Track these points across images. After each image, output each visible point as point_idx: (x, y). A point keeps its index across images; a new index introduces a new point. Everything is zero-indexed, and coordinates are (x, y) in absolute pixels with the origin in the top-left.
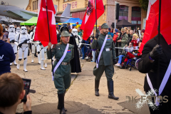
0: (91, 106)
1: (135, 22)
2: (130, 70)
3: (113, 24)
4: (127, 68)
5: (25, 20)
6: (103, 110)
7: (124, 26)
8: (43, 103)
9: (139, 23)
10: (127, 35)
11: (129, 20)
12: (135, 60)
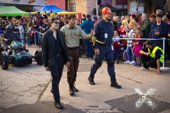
0: (74, 106)
1: (120, 7)
2: (118, 63)
3: (95, 10)
6: (88, 110)
8: (19, 104)
9: (125, 7)
10: (112, 22)
11: (114, 5)
12: (122, 51)
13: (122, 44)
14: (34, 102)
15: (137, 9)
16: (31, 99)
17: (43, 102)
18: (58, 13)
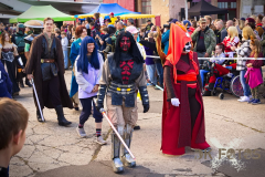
0: (152, 169)
1: (224, 6)
2: (222, 98)
3: (183, 10)
4: (215, 95)
5: (18, 14)
6: (175, 176)
7: (203, 14)
8: (62, 165)
9: (233, 5)
10: (212, 30)
11: (214, 3)
12: (230, 79)
13: (230, 68)
14: (86, 163)
15: (253, 9)
16: (81, 157)
17: (101, 163)
18: (123, 17)
